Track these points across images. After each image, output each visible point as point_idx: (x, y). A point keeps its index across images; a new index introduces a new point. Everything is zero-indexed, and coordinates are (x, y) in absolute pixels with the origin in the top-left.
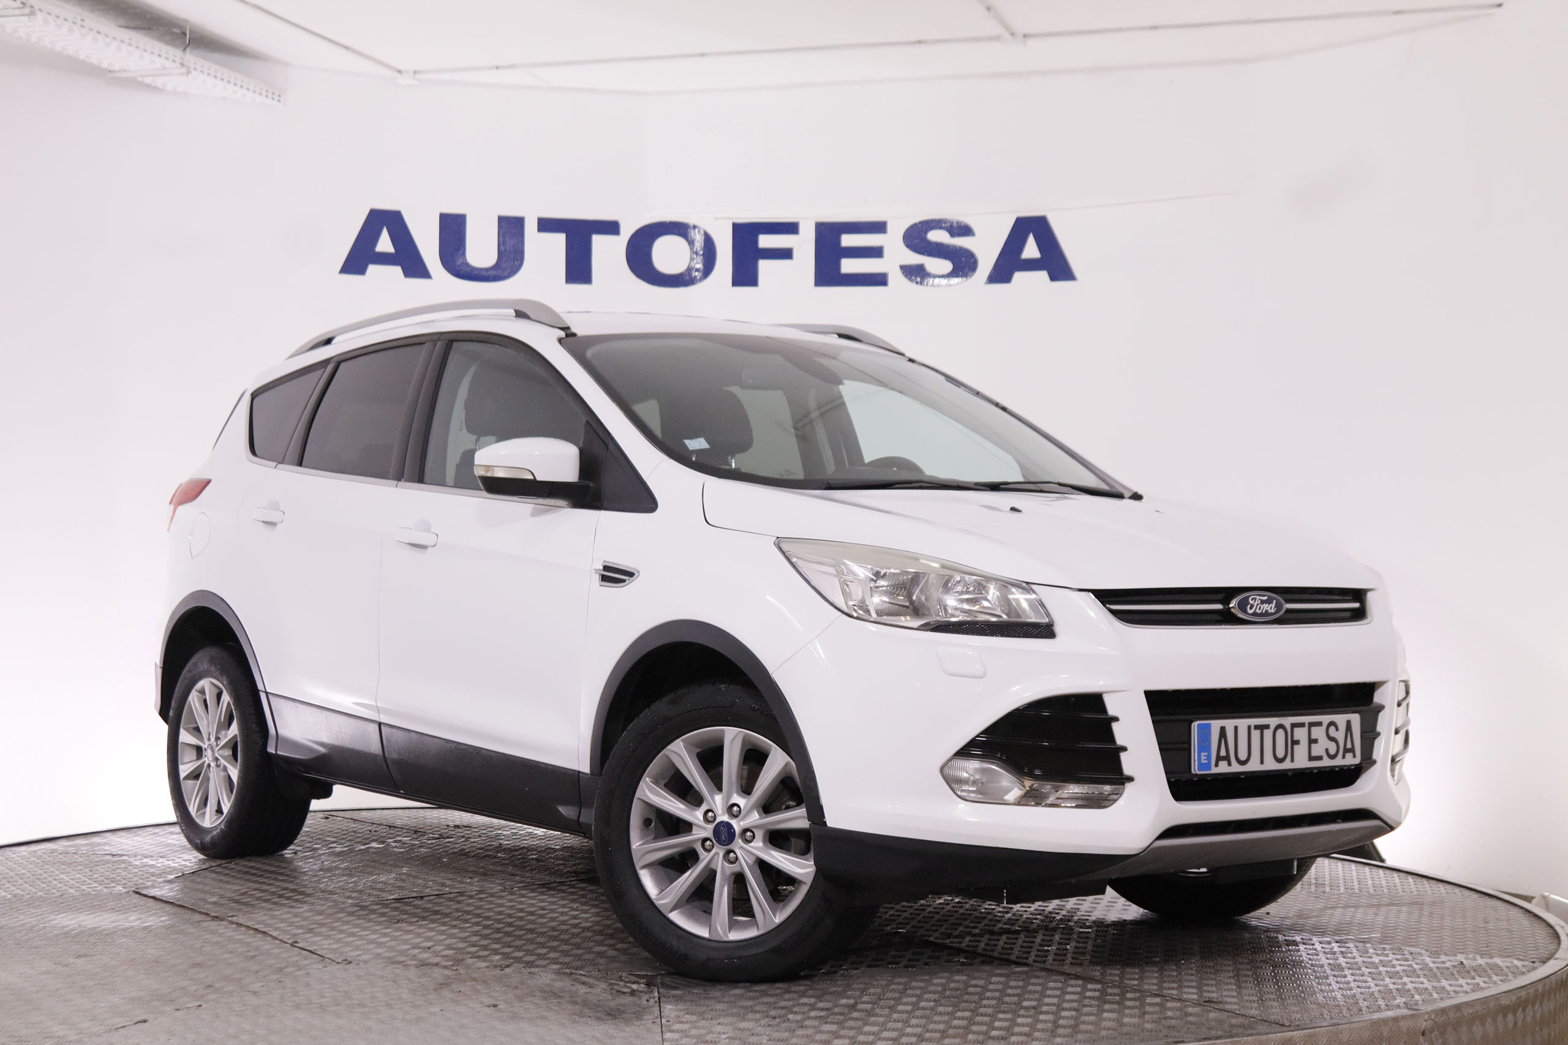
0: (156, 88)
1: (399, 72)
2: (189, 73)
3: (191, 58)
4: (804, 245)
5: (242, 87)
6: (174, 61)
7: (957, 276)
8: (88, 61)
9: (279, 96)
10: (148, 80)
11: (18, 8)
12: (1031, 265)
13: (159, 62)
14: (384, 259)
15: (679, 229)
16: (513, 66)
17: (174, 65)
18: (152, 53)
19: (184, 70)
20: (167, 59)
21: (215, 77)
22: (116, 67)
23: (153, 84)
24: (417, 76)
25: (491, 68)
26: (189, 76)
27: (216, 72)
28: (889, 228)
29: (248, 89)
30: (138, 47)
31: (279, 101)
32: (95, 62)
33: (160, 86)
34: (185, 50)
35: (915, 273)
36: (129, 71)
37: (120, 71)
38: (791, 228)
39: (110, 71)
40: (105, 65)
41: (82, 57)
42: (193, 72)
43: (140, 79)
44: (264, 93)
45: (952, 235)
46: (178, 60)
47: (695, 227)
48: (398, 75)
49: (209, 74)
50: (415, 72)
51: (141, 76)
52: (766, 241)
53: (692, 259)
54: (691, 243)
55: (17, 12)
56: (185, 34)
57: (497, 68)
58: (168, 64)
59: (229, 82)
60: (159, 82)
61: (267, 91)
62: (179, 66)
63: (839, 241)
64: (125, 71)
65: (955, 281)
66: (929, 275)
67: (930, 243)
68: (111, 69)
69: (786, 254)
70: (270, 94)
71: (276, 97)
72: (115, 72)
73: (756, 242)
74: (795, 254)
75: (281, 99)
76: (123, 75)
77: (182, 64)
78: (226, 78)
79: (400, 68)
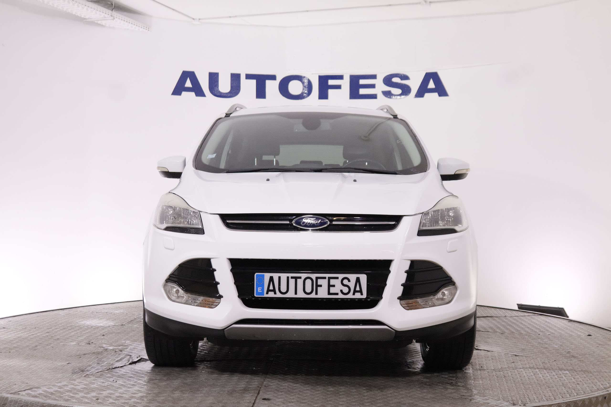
1: (194, 19)
2: (114, 19)
3: (115, 13)
4: (345, 84)
5: (134, 25)
6: (108, 14)
7: (403, 95)
8: (76, 15)
9: (149, 28)
10: (99, 22)
12: (431, 91)
13: (103, 15)
14: (188, 90)
15: (299, 78)
16: (236, 16)
17: (108, 16)
18: (100, 11)
19: (112, 18)
20: (106, 13)
21: (124, 21)
22: (87, 17)
23: (101, 24)
24: (200, 21)
25: (228, 17)
26: (114, 20)
27: (124, 19)
28: (378, 77)
29: (137, 26)
30: (94, 9)
31: (148, 30)
32: (79, 16)
33: (104, 25)
34: (112, 10)
35: (387, 94)
36: (92, 18)
37: (88, 19)
38: (341, 77)
39: (85, 19)
40: (83, 16)
41: (74, 13)
42: (116, 19)
43: (96, 22)
44: (143, 27)
45: (402, 79)
46: (110, 14)
47: (304, 77)
48: (193, 20)
49: (122, 20)
50: (199, 19)
51: (97, 20)
52: (331, 82)
53: (303, 89)
54: (303, 83)
56: (113, 5)
57: (230, 17)
58: (106, 16)
59: (129, 23)
60: (103, 23)
61: (144, 26)
62: (110, 16)
63: (358, 82)
64: (90, 18)
65: (403, 97)
66: (393, 95)
67: (393, 83)
68: (85, 18)
69: (338, 87)
70: (145, 28)
71: (147, 28)
72: (87, 19)
73: (327, 82)
74: (342, 87)
75: (149, 30)
76: (90, 20)
77: (111, 16)
78: (128, 21)
79: (194, 17)
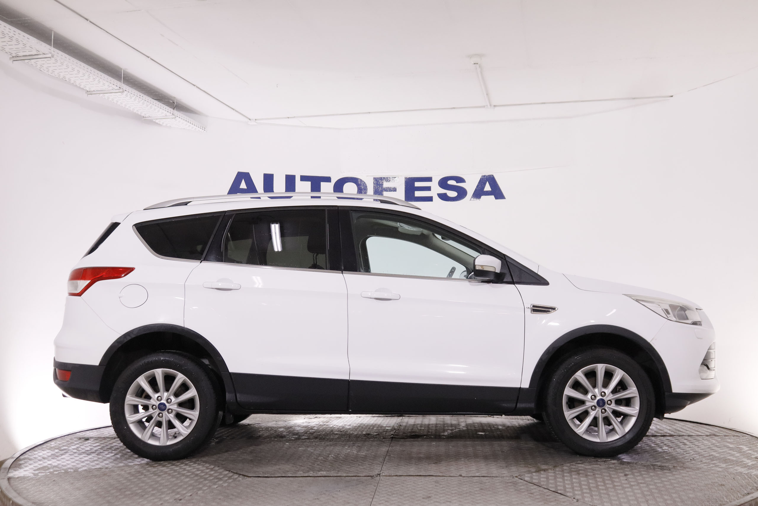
0: (159, 124)
1: (250, 119)
2: (175, 118)
3: (176, 113)
5: (192, 124)
6: (170, 113)
8: (137, 113)
10: (157, 121)
11: (118, 89)
16: (294, 117)
17: (170, 115)
18: (162, 110)
19: (173, 117)
20: (168, 112)
23: (159, 123)
24: (256, 121)
25: (285, 118)
29: (195, 125)
30: (157, 107)
33: (161, 124)
34: (174, 109)
36: (152, 117)
40: (142, 115)
41: (135, 111)
42: (177, 118)
43: (154, 120)
46: (172, 113)
48: (249, 120)
49: (181, 119)
50: (256, 120)
51: (156, 119)
55: (117, 91)
56: (174, 103)
57: (288, 118)
58: (168, 114)
60: (162, 122)
61: (201, 126)
64: (150, 117)
68: (144, 116)
70: (202, 128)
71: (204, 128)
72: (146, 117)
75: (206, 129)
76: (149, 118)
77: (173, 115)
78: (187, 121)
79: (250, 118)
